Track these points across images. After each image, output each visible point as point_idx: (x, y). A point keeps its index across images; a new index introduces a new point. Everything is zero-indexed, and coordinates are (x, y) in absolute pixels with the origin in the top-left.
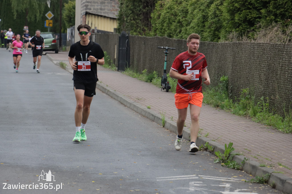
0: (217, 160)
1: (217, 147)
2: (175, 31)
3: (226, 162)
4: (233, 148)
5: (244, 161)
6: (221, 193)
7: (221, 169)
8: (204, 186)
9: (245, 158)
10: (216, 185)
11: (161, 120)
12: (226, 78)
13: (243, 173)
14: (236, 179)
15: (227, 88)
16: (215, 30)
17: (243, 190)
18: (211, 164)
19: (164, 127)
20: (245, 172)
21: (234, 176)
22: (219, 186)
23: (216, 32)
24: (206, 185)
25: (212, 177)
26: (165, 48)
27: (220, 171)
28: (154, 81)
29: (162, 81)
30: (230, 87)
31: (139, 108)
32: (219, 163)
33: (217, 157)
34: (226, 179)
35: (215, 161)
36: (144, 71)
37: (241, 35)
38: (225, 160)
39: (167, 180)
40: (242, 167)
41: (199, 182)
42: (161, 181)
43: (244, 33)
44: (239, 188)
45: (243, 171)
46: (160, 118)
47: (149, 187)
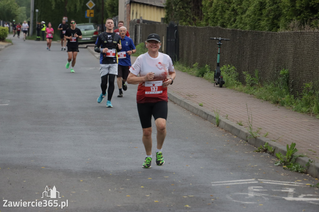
0: (278, 162)
1: (277, 148)
2: (229, 19)
3: (288, 165)
4: (295, 149)
5: (308, 163)
6: (284, 199)
7: (283, 172)
8: (265, 191)
9: (310, 160)
10: (278, 190)
11: (215, 118)
12: (286, 71)
13: (308, 176)
14: (300, 184)
15: (288, 82)
16: (273, 19)
17: (308, 195)
18: (271, 167)
19: (218, 126)
20: (310, 175)
21: (297, 179)
22: (281, 192)
23: (275, 21)
24: (267, 190)
25: (273, 181)
26: (218, 39)
27: (282, 174)
28: (206, 75)
29: (215, 75)
30: (291, 81)
31: (191, 105)
32: (281, 165)
33: (279, 159)
34: (289, 183)
35: (276, 163)
36: (194, 65)
37: (302, 23)
38: (287, 162)
39: (223, 184)
40: (307, 170)
41: (258, 187)
42: (217, 186)
43: (306, 21)
44: (304, 194)
45: (308, 175)
46: (213, 117)
47: (204, 193)
